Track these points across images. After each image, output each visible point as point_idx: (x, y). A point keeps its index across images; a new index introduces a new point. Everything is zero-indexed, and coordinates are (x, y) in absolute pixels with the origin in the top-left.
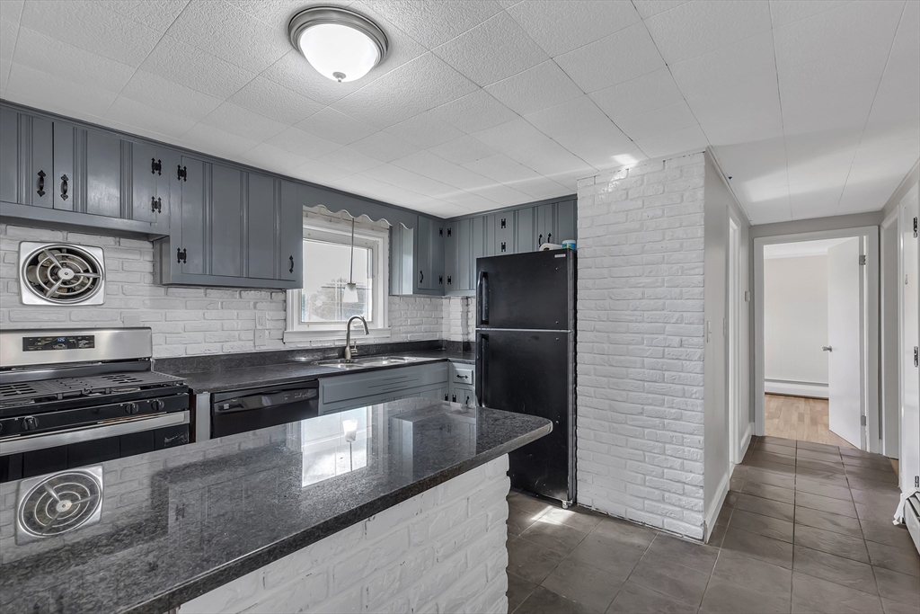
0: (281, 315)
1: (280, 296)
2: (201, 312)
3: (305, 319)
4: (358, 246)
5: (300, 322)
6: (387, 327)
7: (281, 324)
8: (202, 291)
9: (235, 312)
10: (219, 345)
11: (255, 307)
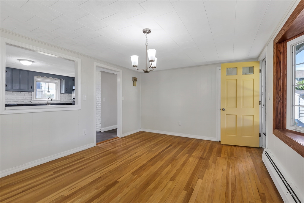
0: (31, 97)
1: (31, 93)
2: (11, 96)
3: (37, 97)
4: (50, 83)
5: (36, 98)
6: (59, 100)
7: (31, 99)
8: (11, 92)
9: (19, 96)
10: (16, 102)
11: (24, 95)
